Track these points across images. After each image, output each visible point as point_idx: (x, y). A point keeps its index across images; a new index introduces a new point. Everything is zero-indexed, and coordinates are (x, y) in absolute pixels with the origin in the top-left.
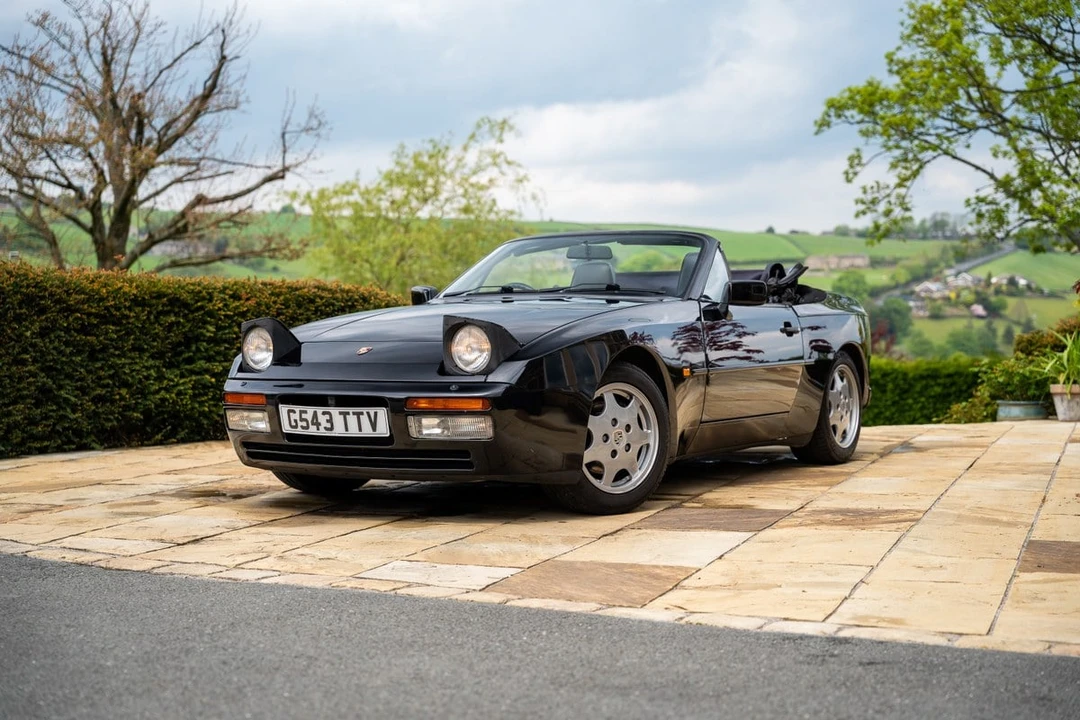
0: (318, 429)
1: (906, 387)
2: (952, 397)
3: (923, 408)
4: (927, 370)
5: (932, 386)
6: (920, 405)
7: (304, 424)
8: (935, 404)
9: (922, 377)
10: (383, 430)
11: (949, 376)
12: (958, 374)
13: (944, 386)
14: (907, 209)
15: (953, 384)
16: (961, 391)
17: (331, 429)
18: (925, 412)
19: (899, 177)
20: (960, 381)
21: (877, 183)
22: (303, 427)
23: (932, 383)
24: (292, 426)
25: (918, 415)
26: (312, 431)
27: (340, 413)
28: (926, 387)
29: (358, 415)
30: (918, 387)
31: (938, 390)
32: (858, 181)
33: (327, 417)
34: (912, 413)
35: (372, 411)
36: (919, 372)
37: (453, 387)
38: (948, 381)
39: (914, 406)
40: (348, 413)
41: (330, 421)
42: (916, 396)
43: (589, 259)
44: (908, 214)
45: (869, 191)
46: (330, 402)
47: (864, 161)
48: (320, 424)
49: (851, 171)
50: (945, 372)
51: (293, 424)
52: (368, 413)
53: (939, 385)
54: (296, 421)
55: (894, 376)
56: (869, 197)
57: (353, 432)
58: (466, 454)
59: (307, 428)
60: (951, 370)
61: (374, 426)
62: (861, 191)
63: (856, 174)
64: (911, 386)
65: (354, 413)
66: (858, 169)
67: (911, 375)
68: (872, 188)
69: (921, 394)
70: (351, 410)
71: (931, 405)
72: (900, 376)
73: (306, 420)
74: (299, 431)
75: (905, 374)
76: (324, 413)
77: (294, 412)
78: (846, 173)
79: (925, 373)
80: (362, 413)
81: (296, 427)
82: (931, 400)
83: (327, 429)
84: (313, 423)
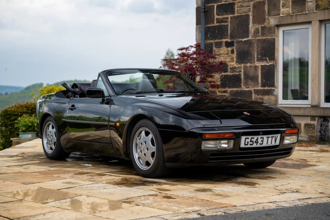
0: (257, 144)
7: (252, 143)
10: (278, 142)
17: (262, 144)
22: (250, 144)
24: (245, 144)
26: (255, 145)
27: (267, 137)
29: (272, 137)
37: (292, 126)
40: (269, 137)
41: (262, 141)
48: (258, 142)
51: (246, 143)
52: (275, 137)
54: (248, 142)
57: (269, 144)
58: (292, 148)
61: (276, 141)
73: (253, 142)
74: (249, 146)
76: (261, 138)
77: (248, 138)
83: (260, 144)
84: (255, 142)
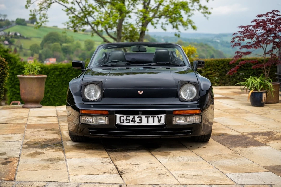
0: (134, 123)
1: (48, 72)
2: (62, 75)
3: (54, 78)
4: (54, 67)
5: (56, 72)
6: (52, 78)
7: (128, 121)
8: (57, 77)
9: (53, 69)
10: (163, 122)
11: (61, 69)
12: (64, 68)
13: (60, 72)
14: (47, 18)
15: (62, 71)
16: (64, 73)
17: (141, 122)
18: (54, 79)
19: (40, 8)
20: (64, 70)
21: (35, 9)
22: (126, 122)
23: (56, 71)
24: (120, 122)
25: (52, 80)
26: (132, 123)
27: (146, 117)
28: (54, 72)
29: (154, 117)
30: (52, 72)
31: (57, 73)
32: (29, 8)
33: (140, 118)
34: (50, 80)
35: (159, 116)
36: (52, 67)
37: (189, 106)
38: (60, 70)
39: (51, 78)
40: (150, 117)
41: (141, 120)
42: (51, 75)
43: (139, 52)
44: (47, 20)
45: (33, 12)
46: (140, 113)
47: (32, 2)
48: (136, 121)
49: (28, 5)
50: (60, 67)
51: (122, 121)
52: (158, 117)
53: (58, 71)
54: (123, 120)
55: (44, 69)
56: (32, 13)
57: (151, 123)
58: (191, 128)
59: (129, 122)
60: (62, 67)
61: (159, 121)
62: (29, 12)
63: (29, 6)
64: (49, 72)
65: (152, 117)
66: (30, 5)
67: (49, 68)
68: (34, 11)
69: (52, 74)
70: (151, 116)
71: (56, 77)
72: (46, 69)
73: (129, 120)
74: (125, 124)
75: (48, 68)
76: (138, 117)
77: (123, 117)
78: (26, 6)
79: (54, 68)
80: (155, 117)
81: (123, 122)
82: (56, 76)
83: (138, 123)
84: (132, 121)
